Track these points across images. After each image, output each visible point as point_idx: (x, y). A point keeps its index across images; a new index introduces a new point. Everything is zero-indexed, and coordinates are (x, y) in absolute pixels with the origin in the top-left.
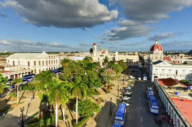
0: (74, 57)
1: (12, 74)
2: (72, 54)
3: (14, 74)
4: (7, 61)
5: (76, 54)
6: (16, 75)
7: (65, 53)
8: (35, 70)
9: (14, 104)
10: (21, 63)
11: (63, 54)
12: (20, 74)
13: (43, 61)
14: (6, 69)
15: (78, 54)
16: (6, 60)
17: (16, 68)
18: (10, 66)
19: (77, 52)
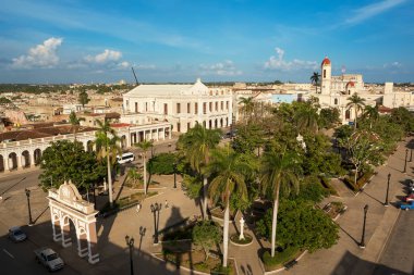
0: (270, 95)
1: (133, 130)
2: (264, 87)
3: (136, 130)
4: (125, 102)
5: (275, 87)
6: (141, 133)
7: (247, 84)
8: (179, 125)
10: (151, 108)
11: (243, 86)
12: (148, 132)
13: (196, 104)
14: (123, 120)
15: (281, 87)
16: (122, 100)
17: (140, 118)
18: (130, 114)
19: (278, 83)
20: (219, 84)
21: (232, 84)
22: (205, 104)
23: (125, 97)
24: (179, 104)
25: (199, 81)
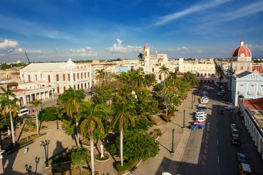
0: (114, 67)
1: (28, 93)
2: (111, 63)
3: (30, 93)
4: (21, 75)
5: (117, 62)
6: (33, 95)
7: (100, 61)
8: (58, 89)
9: (32, 135)
10: (39, 78)
11: (98, 62)
12: (38, 94)
13: (69, 75)
14: (20, 87)
15: (121, 62)
16: (19, 74)
17: (32, 85)
18: (25, 83)
19: (118, 60)
20: (83, 62)
21: (91, 61)
22: (74, 75)
23: (21, 72)
24: (57, 76)
25: (70, 60)
